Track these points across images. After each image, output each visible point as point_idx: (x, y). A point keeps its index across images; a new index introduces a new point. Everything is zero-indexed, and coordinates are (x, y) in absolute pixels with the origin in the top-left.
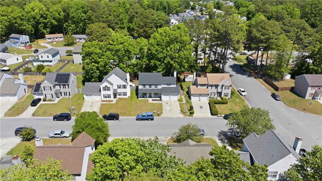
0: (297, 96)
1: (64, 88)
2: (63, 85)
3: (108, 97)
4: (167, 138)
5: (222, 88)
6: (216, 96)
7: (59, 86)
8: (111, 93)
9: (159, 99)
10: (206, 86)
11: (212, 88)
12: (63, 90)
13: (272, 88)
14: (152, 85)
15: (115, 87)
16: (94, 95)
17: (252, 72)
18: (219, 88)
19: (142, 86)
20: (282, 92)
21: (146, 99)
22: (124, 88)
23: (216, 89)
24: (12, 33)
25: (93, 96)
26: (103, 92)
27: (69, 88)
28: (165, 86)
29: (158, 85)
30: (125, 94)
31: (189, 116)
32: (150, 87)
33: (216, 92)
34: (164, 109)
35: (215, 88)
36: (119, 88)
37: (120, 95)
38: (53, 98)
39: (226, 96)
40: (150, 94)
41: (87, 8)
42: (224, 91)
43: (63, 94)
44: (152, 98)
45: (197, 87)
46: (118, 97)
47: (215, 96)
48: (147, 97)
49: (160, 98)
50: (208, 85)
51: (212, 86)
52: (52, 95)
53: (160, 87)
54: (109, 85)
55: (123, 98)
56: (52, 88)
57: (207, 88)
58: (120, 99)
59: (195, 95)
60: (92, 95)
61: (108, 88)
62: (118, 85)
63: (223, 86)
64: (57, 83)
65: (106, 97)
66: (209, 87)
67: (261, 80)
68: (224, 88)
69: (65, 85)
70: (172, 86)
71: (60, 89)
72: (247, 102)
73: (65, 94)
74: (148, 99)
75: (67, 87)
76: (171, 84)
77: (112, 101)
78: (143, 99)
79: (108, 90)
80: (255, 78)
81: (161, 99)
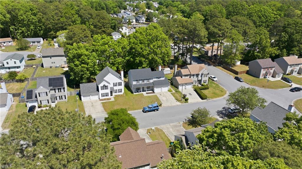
0: (253, 77)
1: (59, 92)
2: (58, 89)
3: (106, 96)
4: (180, 123)
5: (202, 76)
6: (197, 83)
7: (54, 91)
8: (108, 91)
9: (151, 91)
10: (189, 76)
11: (194, 77)
12: (58, 94)
13: (232, 73)
14: (145, 80)
16: (92, 95)
18: (200, 76)
19: (135, 82)
20: (241, 75)
22: (120, 85)
23: (197, 78)
26: (101, 92)
27: (64, 91)
28: (156, 79)
29: (150, 79)
30: (120, 91)
31: (185, 103)
32: (143, 82)
33: (197, 81)
34: (161, 99)
35: (196, 77)
36: (115, 86)
38: (48, 103)
39: (205, 82)
40: (143, 88)
41: (36, 10)
42: (204, 79)
43: (58, 98)
44: (145, 91)
45: (182, 77)
46: (114, 94)
48: (141, 92)
49: (153, 90)
50: (190, 75)
51: (194, 75)
52: (48, 100)
53: (151, 81)
55: (119, 95)
56: (48, 93)
57: (190, 77)
58: (116, 96)
59: (182, 85)
62: (114, 83)
63: (202, 74)
64: (52, 88)
65: (104, 96)
67: (220, 67)
68: (203, 76)
69: (60, 89)
70: (161, 79)
71: (55, 93)
72: (220, 85)
73: (61, 98)
74: (142, 92)
75: (62, 90)
76: (160, 77)
77: (110, 99)
78: (138, 93)
80: (214, 66)
81: (154, 92)
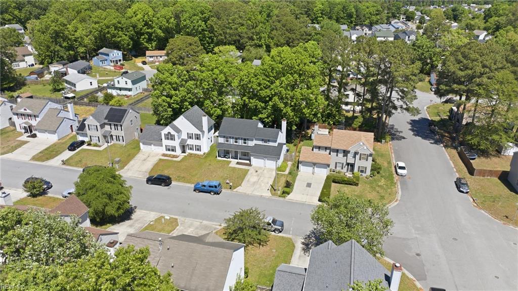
1: (115, 129)
2: (115, 125)
3: (173, 150)
5: (355, 157)
6: (345, 170)
7: (109, 126)
8: (176, 143)
9: (248, 162)
10: (328, 151)
11: (337, 155)
12: (114, 133)
13: (465, 169)
14: (239, 139)
15: (184, 136)
16: (154, 145)
17: (447, 135)
18: (350, 156)
19: (223, 139)
20: (482, 178)
21: (229, 159)
22: (198, 139)
23: (345, 158)
24: (104, 47)
25: (152, 145)
26: (165, 142)
27: (122, 130)
28: (260, 143)
29: (248, 140)
30: (199, 149)
32: (236, 142)
33: (345, 164)
34: (247, 179)
35: (344, 156)
36: (190, 138)
37: (191, 149)
38: (99, 141)
39: (362, 171)
40: (236, 153)
41: (209, 13)
42: (358, 163)
43: (114, 137)
44: (237, 159)
45: (313, 150)
46: (188, 151)
47: (342, 169)
50: (331, 150)
51: (337, 151)
52: (98, 137)
53: (251, 143)
54: (173, 132)
56: (99, 127)
57: (330, 154)
58: (191, 155)
59: (307, 164)
60: (150, 144)
61: (171, 135)
62: (188, 133)
63: (356, 153)
64: (106, 121)
65: (169, 150)
66: (332, 153)
68: (358, 157)
69: (117, 125)
70: (271, 144)
71: (110, 130)
72: (399, 187)
73: (118, 138)
74: (231, 160)
75: (119, 128)
76: (269, 141)
77: (176, 157)
78: (224, 159)
79: (172, 139)
81: (250, 163)
